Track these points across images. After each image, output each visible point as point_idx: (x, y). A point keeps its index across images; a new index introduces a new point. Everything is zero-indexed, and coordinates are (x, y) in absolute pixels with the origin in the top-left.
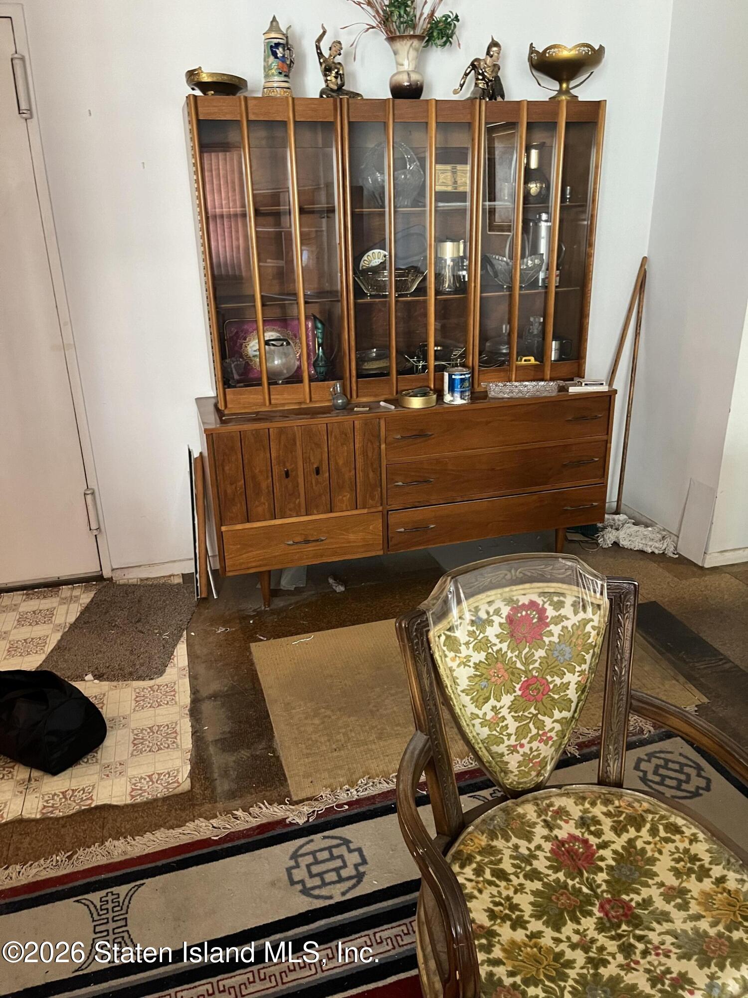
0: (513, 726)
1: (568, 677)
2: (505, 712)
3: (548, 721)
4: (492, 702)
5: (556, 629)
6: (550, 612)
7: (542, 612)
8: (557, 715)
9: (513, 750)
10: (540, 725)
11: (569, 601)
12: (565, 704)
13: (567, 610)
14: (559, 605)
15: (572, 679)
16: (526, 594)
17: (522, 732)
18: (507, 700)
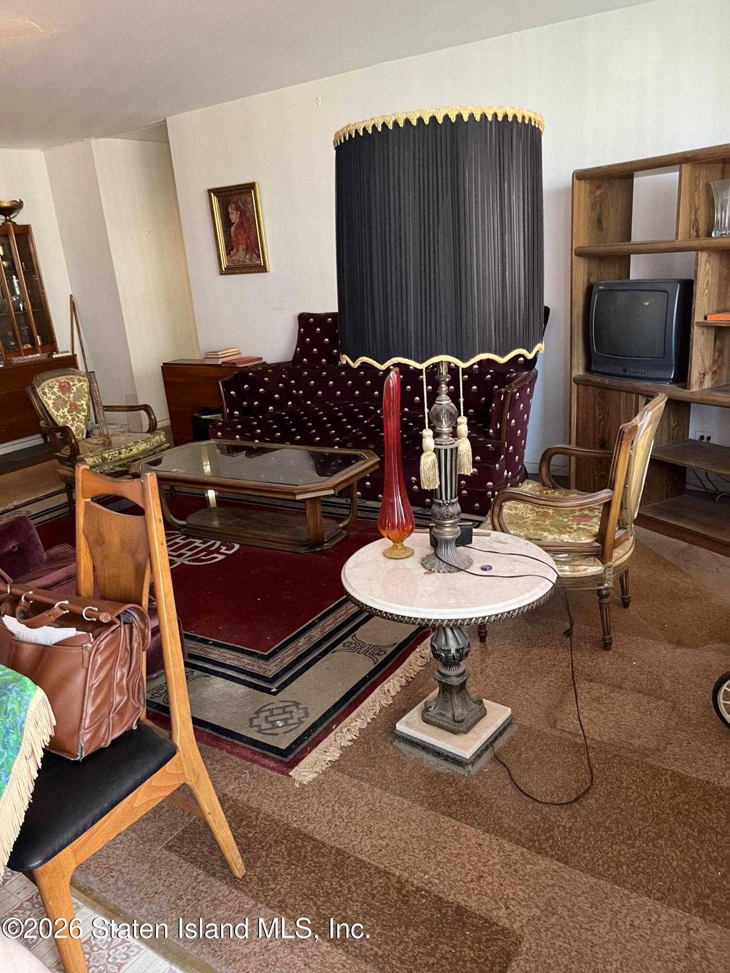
0: (70, 418)
1: (82, 402)
2: (66, 413)
3: (81, 417)
4: (61, 410)
5: (74, 388)
6: (71, 383)
7: (69, 383)
8: (83, 414)
9: (72, 425)
10: (78, 417)
11: (76, 380)
12: (84, 410)
13: (76, 382)
14: (73, 381)
15: (84, 402)
16: (63, 379)
17: (73, 420)
18: (66, 410)
